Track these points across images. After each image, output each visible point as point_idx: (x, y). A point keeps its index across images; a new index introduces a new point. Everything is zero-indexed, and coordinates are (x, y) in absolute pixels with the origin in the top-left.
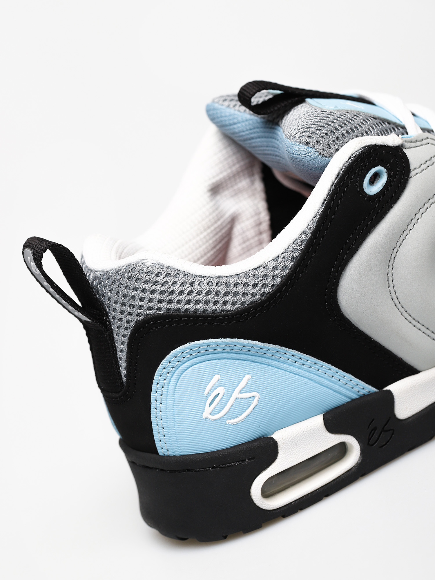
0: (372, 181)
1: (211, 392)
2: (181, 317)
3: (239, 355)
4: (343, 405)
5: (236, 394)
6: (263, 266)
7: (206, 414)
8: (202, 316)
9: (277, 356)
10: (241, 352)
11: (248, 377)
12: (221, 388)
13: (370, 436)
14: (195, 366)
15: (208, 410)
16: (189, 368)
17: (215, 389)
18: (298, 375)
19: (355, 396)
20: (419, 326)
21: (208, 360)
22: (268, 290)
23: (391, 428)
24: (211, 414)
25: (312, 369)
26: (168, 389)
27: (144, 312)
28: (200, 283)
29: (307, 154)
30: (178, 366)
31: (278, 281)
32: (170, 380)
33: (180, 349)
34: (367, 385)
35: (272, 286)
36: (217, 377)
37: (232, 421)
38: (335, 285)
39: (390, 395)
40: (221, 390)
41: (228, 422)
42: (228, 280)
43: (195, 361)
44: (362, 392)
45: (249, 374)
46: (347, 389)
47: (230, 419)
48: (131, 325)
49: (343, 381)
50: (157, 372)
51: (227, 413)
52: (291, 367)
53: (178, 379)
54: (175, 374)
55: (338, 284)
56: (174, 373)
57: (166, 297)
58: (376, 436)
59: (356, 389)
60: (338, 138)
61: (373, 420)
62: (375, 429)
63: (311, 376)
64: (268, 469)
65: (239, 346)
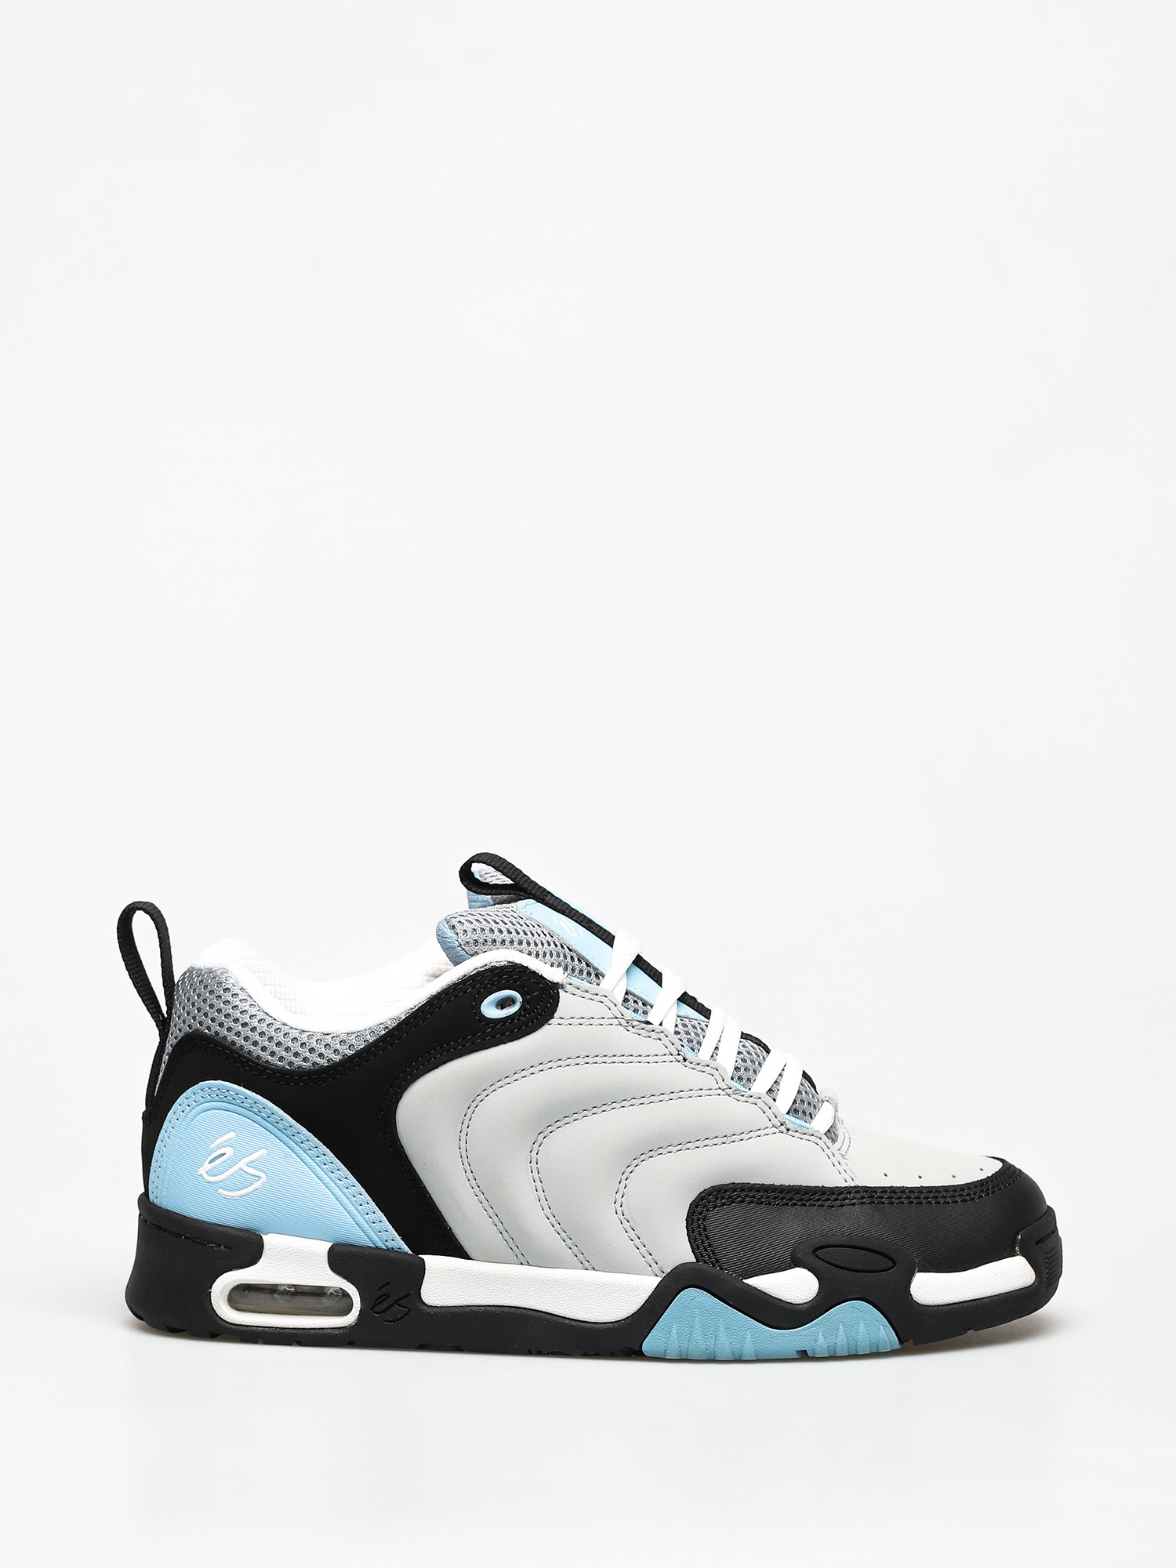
0: (502, 1004)
1: (219, 1147)
2: (225, 1048)
3: (265, 1122)
4: (362, 1247)
5: (242, 1164)
6: (332, 1035)
7: (202, 1171)
8: (244, 1057)
9: (314, 1152)
10: (268, 1119)
11: (264, 1151)
12: (231, 1149)
13: (378, 1301)
15: (207, 1166)
16: (209, 1110)
17: (225, 1146)
18: (321, 1180)
19: (380, 1244)
21: (230, 1110)
22: (323, 1062)
23: (409, 1307)
24: (207, 1173)
27: (195, 1025)
28: (261, 1020)
31: (337, 1058)
33: (209, 1084)
34: (398, 1238)
35: (328, 1061)
36: (232, 1135)
37: (225, 1193)
38: (399, 1097)
39: (421, 1267)
40: (229, 1151)
41: (220, 1191)
42: (290, 1031)
44: (390, 1244)
45: (266, 1148)
46: (373, 1230)
47: (224, 1189)
48: (180, 1035)
49: (371, 1217)
51: (224, 1180)
52: (317, 1167)
54: (194, 1111)
55: (401, 1097)
56: (194, 1108)
57: (229, 1023)
58: (385, 1305)
59: (384, 1235)
60: (503, 941)
61: (389, 1285)
62: (387, 1296)
63: (336, 1190)
64: (241, 1270)
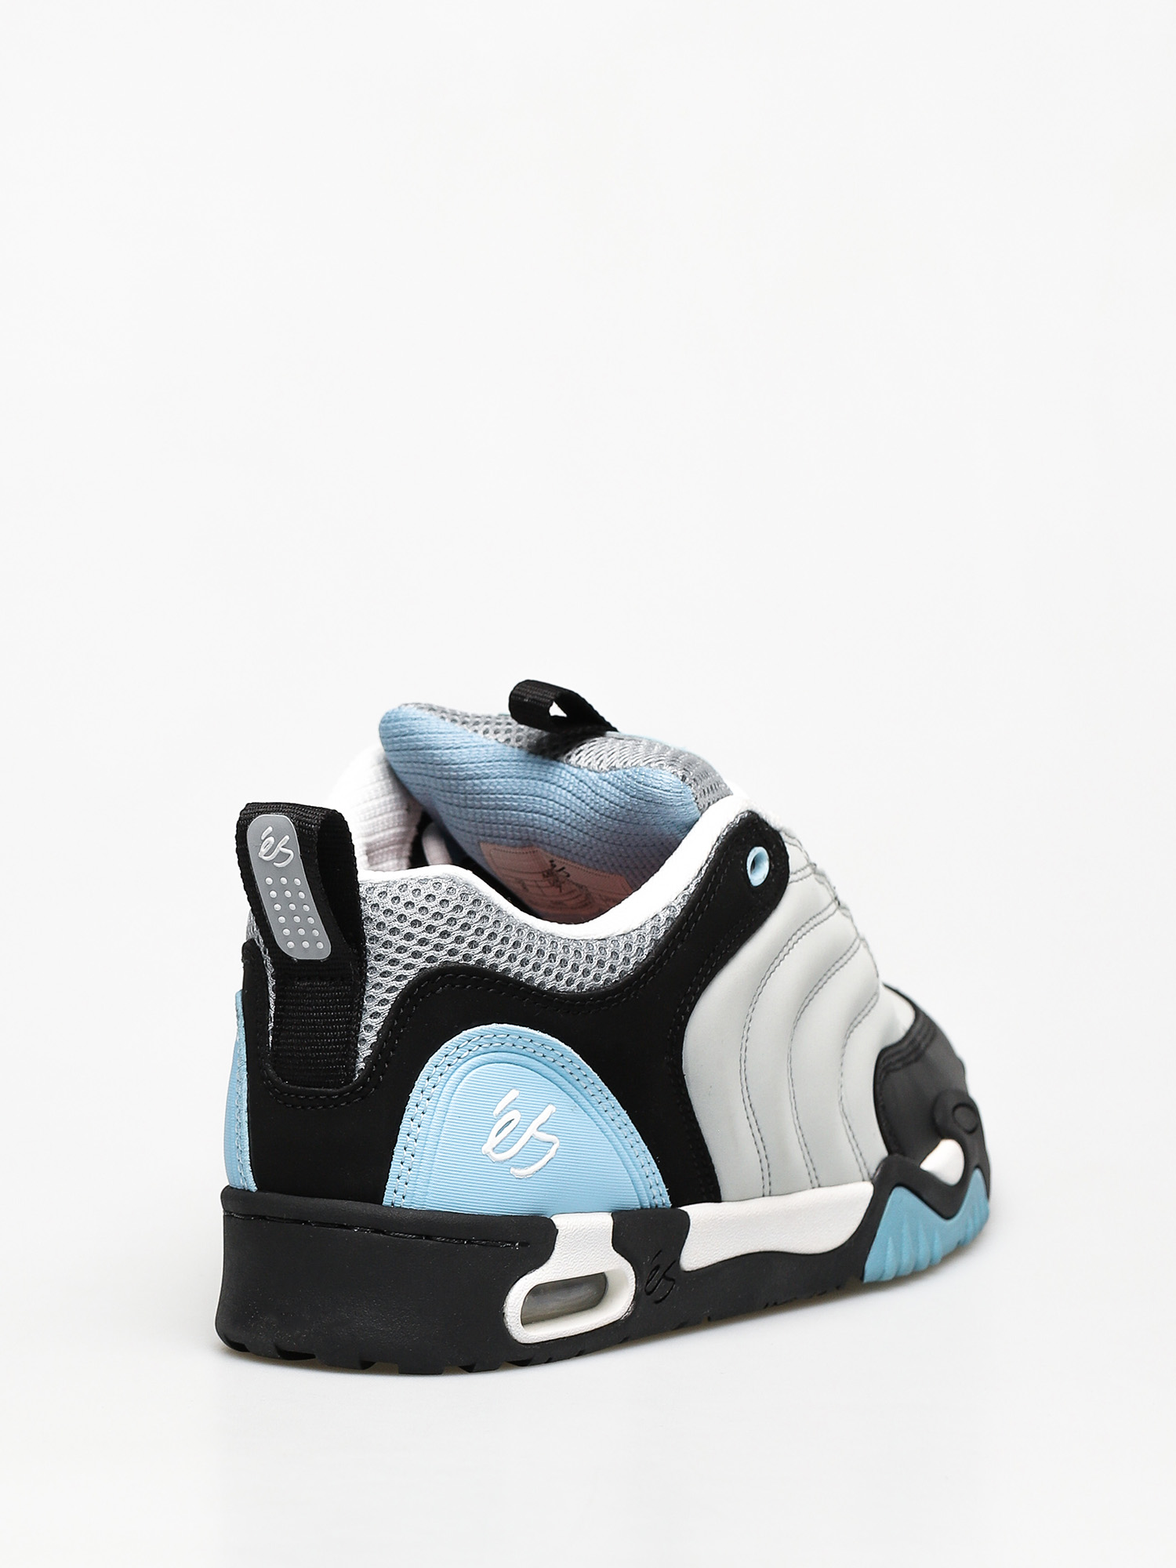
1: (502, 1114)
2: (496, 977)
3: (548, 1069)
5: (532, 1130)
7: (487, 1148)
11: (551, 1109)
12: (517, 1113)
13: (649, 1278)
14: (489, 1065)
15: (493, 1140)
16: (481, 1066)
17: (509, 1111)
20: (752, 1119)
21: (508, 1061)
23: (674, 1278)
24: (494, 1149)
25: (620, 1131)
26: (441, 1092)
27: (442, 956)
28: (529, 934)
29: (681, 793)
30: (468, 1057)
32: (449, 1077)
33: (481, 1030)
34: (666, 1191)
35: (621, 973)
36: (514, 1094)
37: (518, 1172)
40: (515, 1115)
41: (512, 1170)
43: (493, 1057)
44: (657, 1200)
45: (553, 1104)
46: (644, 1187)
47: (516, 1167)
48: (411, 974)
50: (433, 1060)
51: (514, 1156)
53: (462, 1080)
54: (458, 1070)
58: (656, 1278)
59: (654, 1192)
61: (660, 1251)
62: (658, 1268)
63: (617, 1142)
64: (538, 1269)
65: (558, 1053)
